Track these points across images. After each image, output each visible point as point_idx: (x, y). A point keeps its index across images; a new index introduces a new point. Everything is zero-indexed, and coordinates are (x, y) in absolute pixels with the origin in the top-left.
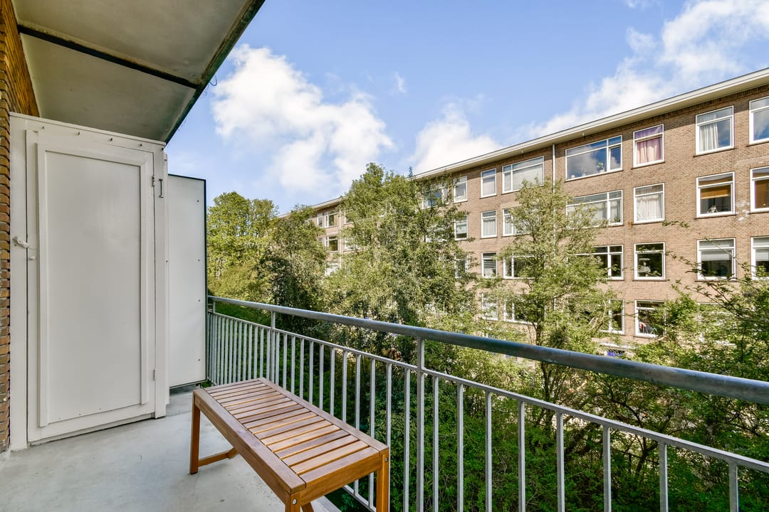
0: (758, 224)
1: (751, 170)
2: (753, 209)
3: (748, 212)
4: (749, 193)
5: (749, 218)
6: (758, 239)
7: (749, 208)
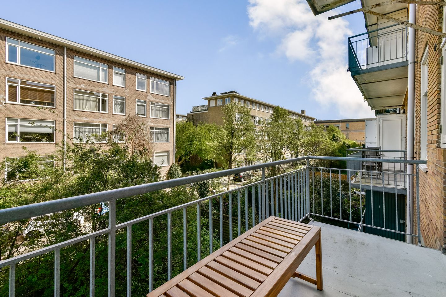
0: (10, 111)
1: (7, 78)
2: (7, 101)
3: (4, 102)
4: (5, 91)
5: (5, 106)
6: (9, 119)
7: (5, 100)
